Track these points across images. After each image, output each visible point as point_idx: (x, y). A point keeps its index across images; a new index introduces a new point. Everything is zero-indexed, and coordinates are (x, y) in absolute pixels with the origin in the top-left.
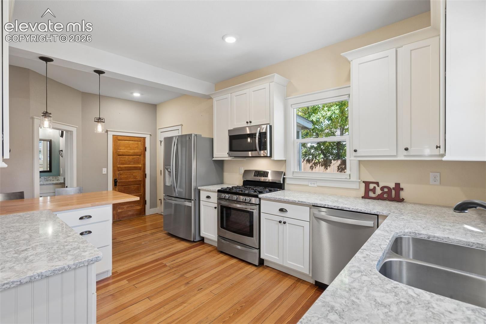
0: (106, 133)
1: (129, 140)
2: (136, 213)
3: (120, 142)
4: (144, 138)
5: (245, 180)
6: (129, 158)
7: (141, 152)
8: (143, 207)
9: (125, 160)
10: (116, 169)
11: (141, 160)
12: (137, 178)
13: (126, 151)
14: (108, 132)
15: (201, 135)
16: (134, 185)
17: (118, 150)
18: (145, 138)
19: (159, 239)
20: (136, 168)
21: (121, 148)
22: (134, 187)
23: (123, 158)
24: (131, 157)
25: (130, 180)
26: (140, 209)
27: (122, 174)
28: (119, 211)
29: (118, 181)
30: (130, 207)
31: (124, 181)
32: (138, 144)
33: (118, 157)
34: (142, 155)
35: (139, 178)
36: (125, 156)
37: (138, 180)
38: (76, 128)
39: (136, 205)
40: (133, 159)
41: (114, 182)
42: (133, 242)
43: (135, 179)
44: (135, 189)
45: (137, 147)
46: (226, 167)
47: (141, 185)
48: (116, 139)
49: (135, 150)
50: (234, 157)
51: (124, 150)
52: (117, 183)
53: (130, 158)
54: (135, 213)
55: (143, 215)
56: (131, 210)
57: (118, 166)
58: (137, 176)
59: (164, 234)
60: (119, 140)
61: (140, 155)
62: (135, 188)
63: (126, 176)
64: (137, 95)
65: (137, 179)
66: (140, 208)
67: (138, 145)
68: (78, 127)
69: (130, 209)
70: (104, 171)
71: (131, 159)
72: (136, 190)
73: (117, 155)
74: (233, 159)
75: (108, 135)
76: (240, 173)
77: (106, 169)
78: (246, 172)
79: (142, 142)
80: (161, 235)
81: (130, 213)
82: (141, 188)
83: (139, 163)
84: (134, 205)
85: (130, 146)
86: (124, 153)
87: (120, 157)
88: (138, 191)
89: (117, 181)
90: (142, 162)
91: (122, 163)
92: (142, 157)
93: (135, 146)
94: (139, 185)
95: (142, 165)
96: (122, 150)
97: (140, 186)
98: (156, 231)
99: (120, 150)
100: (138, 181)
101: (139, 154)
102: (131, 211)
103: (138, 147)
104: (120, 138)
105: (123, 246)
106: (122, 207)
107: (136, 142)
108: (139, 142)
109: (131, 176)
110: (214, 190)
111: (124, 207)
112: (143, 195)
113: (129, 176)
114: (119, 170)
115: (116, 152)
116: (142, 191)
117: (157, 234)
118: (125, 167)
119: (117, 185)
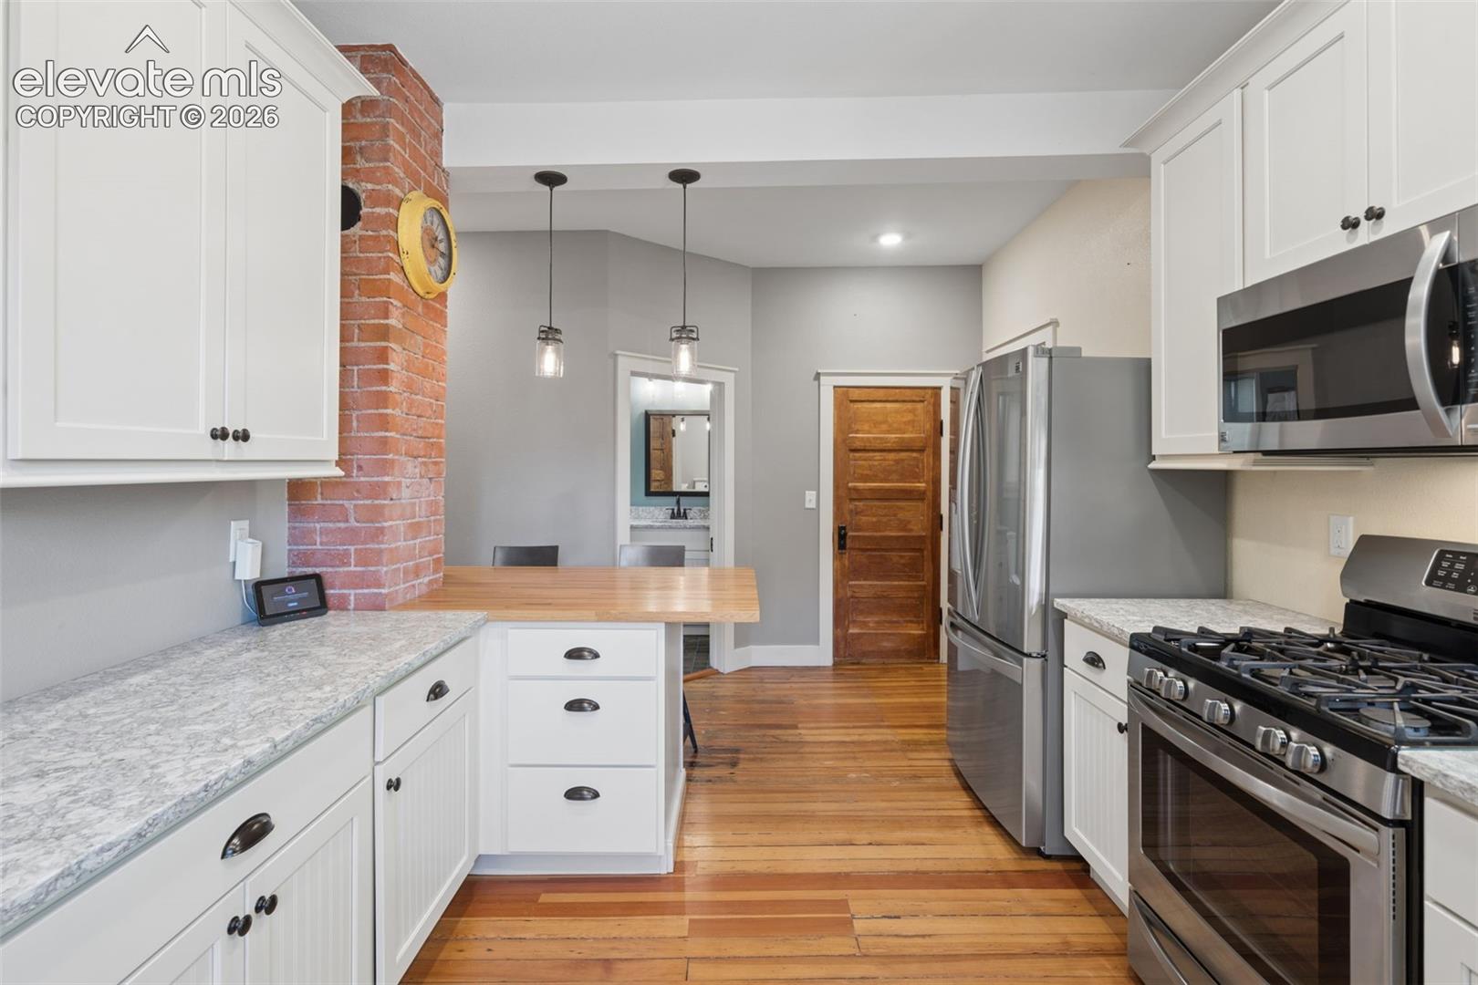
0: (817, 382)
1: (884, 399)
2: (907, 646)
3: (858, 408)
4: (936, 391)
5: (1362, 599)
6: (885, 460)
7: (926, 438)
8: (932, 631)
9: (870, 468)
10: (844, 495)
11: (923, 467)
12: (910, 527)
13: (874, 438)
14: (822, 378)
15: (1080, 349)
16: (900, 550)
17: (852, 433)
18: (940, 388)
19: (915, 777)
20: (908, 495)
21: (856, 427)
22: (901, 557)
23: (865, 460)
24: (892, 456)
25: (887, 533)
26: (921, 634)
27: (862, 512)
28: (851, 631)
29: (850, 534)
30: (886, 625)
31: (867, 534)
32: (913, 411)
33: (851, 455)
34: (929, 451)
35: (918, 528)
36: (871, 454)
37: (913, 534)
38: (733, 374)
39: (908, 619)
40: (897, 462)
41: (836, 537)
42: (826, 760)
43: (905, 530)
44: (904, 565)
45: (911, 422)
46: (1245, 507)
47: (925, 553)
48: (847, 399)
49: (904, 433)
50: (1259, 456)
51: (869, 433)
52: (848, 541)
53: (888, 460)
54: (903, 648)
55: (929, 658)
56: (890, 634)
57: (850, 485)
58: (909, 522)
59: (947, 763)
60: (851, 401)
61: (922, 450)
62: (903, 561)
63: (874, 519)
64: (891, 240)
65: (911, 530)
66: (920, 632)
67: (915, 415)
68: (737, 369)
69: (889, 632)
70: (810, 496)
71: (891, 463)
72: (907, 570)
73: (847, 449)
74: (1256, 463)
75: (822, 388)
76: (1334, 551)
77: (814, 493)
78: (1370, 549)
79: (929, 403)
80: (936, 761)
81: (887, 645)
82: (925, 563)
83: (916, 477)
84: (901, 619)
85: (889, 419)
86: (868, 444)
87: (857, 455)
88: (914, 574)
89: (845, 534)
90: (928, 475)
91: (862, 475)
92: (927, 458)
93: (905, 419)
94: (918, 554)
95: (927, 482)
96: (863, 436)
97: (923, 557)
98: (925, 738)
99: (857, 432)
100: (913, 537)
101: (919, 445)
102: (891, 637)
103: (913, 421)
104: (855, 395)
105: (790, 764)
106: (861, 618)
107: (909, 406)
108: (920, 406)
109: (890, 520)
110: (1116, 632)
111: (869, 622)
112: (930, 588)
113: (885, 519)
114: (852, 500)
115: (844, 441)
116: (928, 575)
117: (924, 751)
118: (872, 490)
119: (848, 546)
